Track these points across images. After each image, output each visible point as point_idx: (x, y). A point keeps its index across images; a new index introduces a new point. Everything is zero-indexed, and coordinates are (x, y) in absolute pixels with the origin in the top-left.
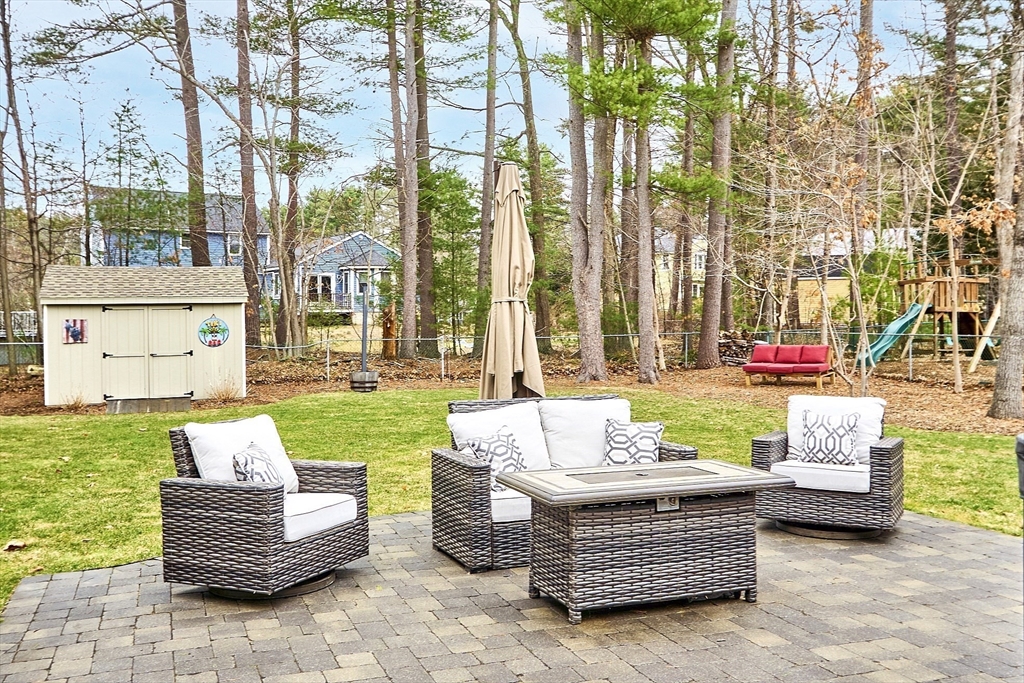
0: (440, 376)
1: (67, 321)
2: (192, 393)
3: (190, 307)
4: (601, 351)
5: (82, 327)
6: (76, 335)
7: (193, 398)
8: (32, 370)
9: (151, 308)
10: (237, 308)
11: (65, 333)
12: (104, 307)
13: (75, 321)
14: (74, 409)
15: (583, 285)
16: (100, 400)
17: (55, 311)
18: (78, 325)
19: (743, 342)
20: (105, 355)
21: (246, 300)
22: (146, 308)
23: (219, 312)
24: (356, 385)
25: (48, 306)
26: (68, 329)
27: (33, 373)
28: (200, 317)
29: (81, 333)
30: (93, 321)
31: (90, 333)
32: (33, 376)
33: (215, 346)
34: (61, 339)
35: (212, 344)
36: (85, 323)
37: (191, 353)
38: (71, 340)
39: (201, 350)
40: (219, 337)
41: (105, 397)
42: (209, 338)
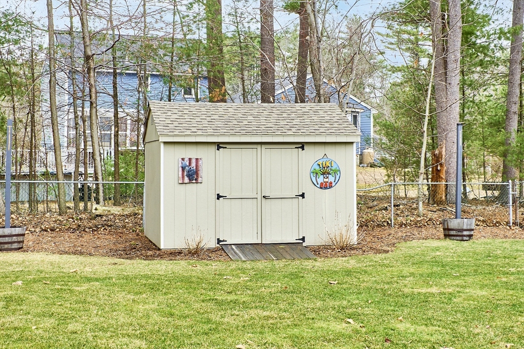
0: (508, 223)
1: (183, 159)
2: (303, 239)
3: (302, 146)
5: (197, 166)
6: (191, 174)
7: (304, 244)
8: (96, 209)
9: (264, 146)
10: (348, 147)
11: (180, 173)
12: (219, 146)
13: (190, 159)
14: (195, 253)
16: (213, 244)
17: (171, 148)
18: (193, 164)
20: (219, 197)
21: (359, 140)
22: (259, 147)
23: (331, 152)
24: (452, 233)
25: (165, 143)
26: (183, 169)
27: (98, 213)
28: (312, 157)
29: (196, 172)
30: (207, 158)
31: (205, 173)
32: (97, 215)
33: (326, 188)
34: (176, 178)
35: (325, 186)
36: (200, 162)
37: (303, 196)
38: (186, 180)
39: (313, 192)
40: (331, 179)
41: (219, 241)
42: (321, 179)
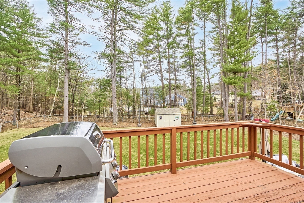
3: (174, 114)
4: (228, 119)
6: (161, 118)
10: (180, 115)
12: (164, 115)
13: (161, 116)
15: (225, 109)
19: (249, 116)
20: (164, 121)
22: (169, 115)
23: (178, 115)
25: (158, 115)
28: (175, 116)
30: (163, 116)
31: (162, 118)
34: (159, 119)
35: (177, 119)
39: (175, 120)
42: (177, 118)
